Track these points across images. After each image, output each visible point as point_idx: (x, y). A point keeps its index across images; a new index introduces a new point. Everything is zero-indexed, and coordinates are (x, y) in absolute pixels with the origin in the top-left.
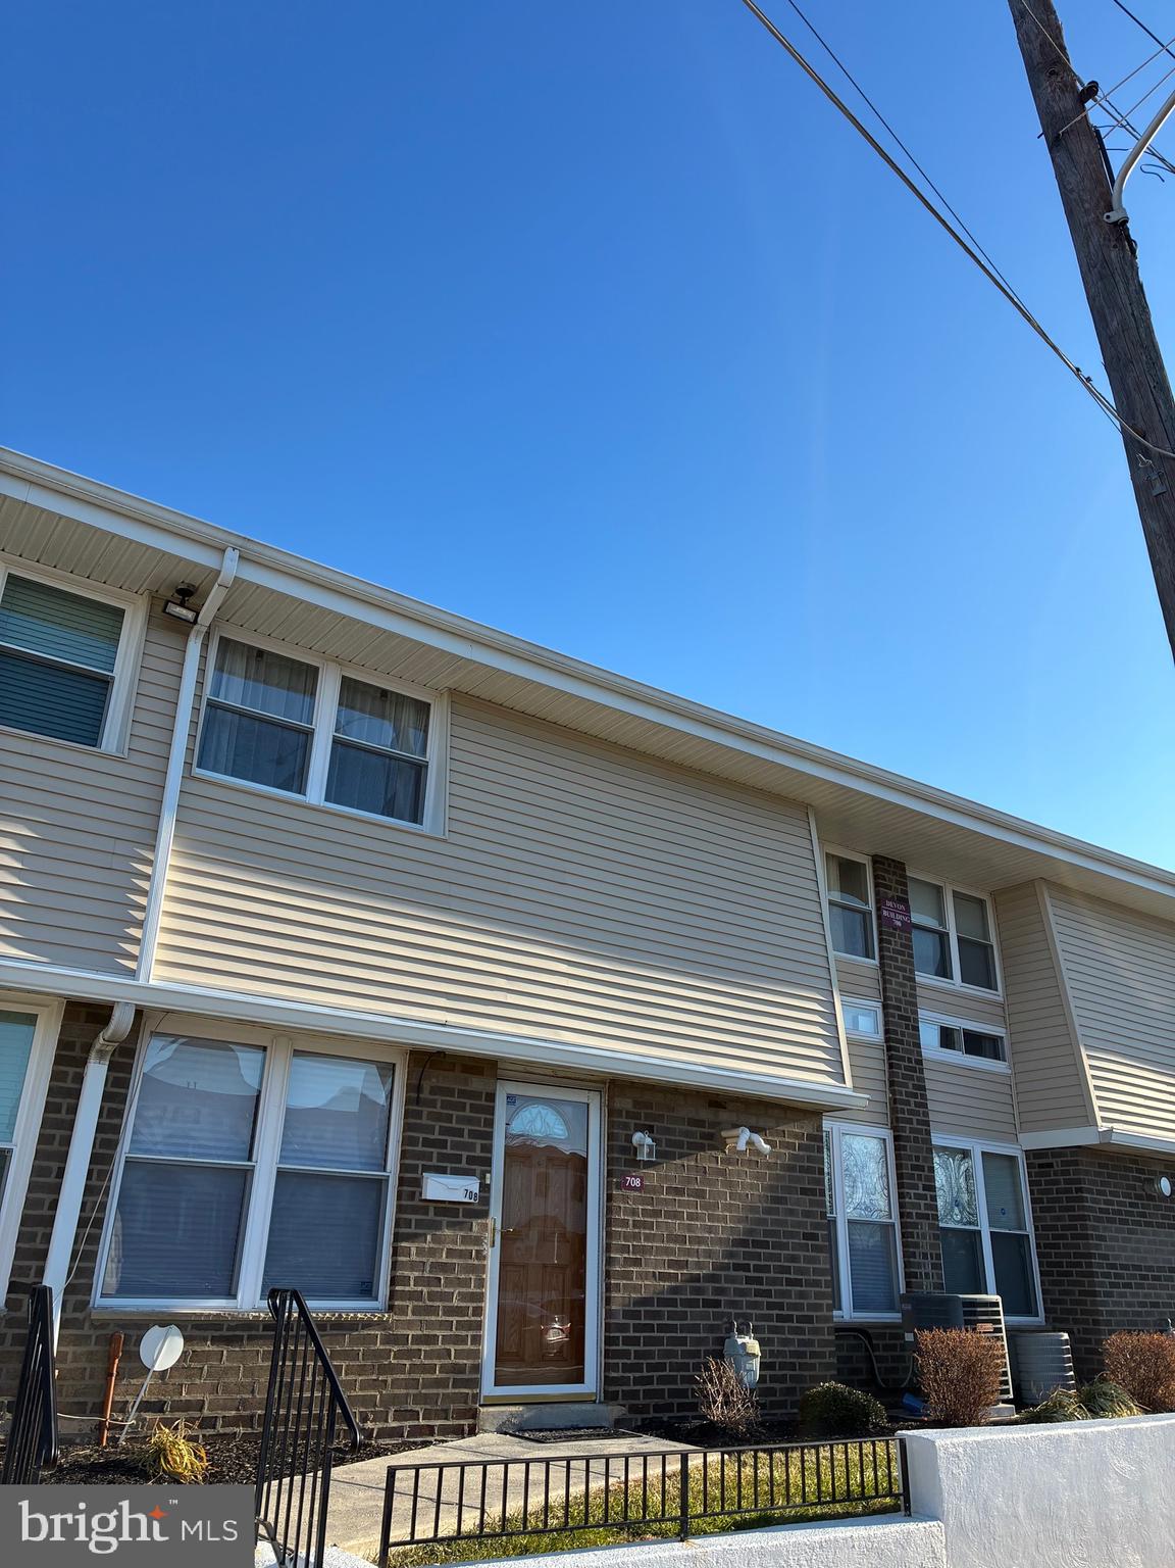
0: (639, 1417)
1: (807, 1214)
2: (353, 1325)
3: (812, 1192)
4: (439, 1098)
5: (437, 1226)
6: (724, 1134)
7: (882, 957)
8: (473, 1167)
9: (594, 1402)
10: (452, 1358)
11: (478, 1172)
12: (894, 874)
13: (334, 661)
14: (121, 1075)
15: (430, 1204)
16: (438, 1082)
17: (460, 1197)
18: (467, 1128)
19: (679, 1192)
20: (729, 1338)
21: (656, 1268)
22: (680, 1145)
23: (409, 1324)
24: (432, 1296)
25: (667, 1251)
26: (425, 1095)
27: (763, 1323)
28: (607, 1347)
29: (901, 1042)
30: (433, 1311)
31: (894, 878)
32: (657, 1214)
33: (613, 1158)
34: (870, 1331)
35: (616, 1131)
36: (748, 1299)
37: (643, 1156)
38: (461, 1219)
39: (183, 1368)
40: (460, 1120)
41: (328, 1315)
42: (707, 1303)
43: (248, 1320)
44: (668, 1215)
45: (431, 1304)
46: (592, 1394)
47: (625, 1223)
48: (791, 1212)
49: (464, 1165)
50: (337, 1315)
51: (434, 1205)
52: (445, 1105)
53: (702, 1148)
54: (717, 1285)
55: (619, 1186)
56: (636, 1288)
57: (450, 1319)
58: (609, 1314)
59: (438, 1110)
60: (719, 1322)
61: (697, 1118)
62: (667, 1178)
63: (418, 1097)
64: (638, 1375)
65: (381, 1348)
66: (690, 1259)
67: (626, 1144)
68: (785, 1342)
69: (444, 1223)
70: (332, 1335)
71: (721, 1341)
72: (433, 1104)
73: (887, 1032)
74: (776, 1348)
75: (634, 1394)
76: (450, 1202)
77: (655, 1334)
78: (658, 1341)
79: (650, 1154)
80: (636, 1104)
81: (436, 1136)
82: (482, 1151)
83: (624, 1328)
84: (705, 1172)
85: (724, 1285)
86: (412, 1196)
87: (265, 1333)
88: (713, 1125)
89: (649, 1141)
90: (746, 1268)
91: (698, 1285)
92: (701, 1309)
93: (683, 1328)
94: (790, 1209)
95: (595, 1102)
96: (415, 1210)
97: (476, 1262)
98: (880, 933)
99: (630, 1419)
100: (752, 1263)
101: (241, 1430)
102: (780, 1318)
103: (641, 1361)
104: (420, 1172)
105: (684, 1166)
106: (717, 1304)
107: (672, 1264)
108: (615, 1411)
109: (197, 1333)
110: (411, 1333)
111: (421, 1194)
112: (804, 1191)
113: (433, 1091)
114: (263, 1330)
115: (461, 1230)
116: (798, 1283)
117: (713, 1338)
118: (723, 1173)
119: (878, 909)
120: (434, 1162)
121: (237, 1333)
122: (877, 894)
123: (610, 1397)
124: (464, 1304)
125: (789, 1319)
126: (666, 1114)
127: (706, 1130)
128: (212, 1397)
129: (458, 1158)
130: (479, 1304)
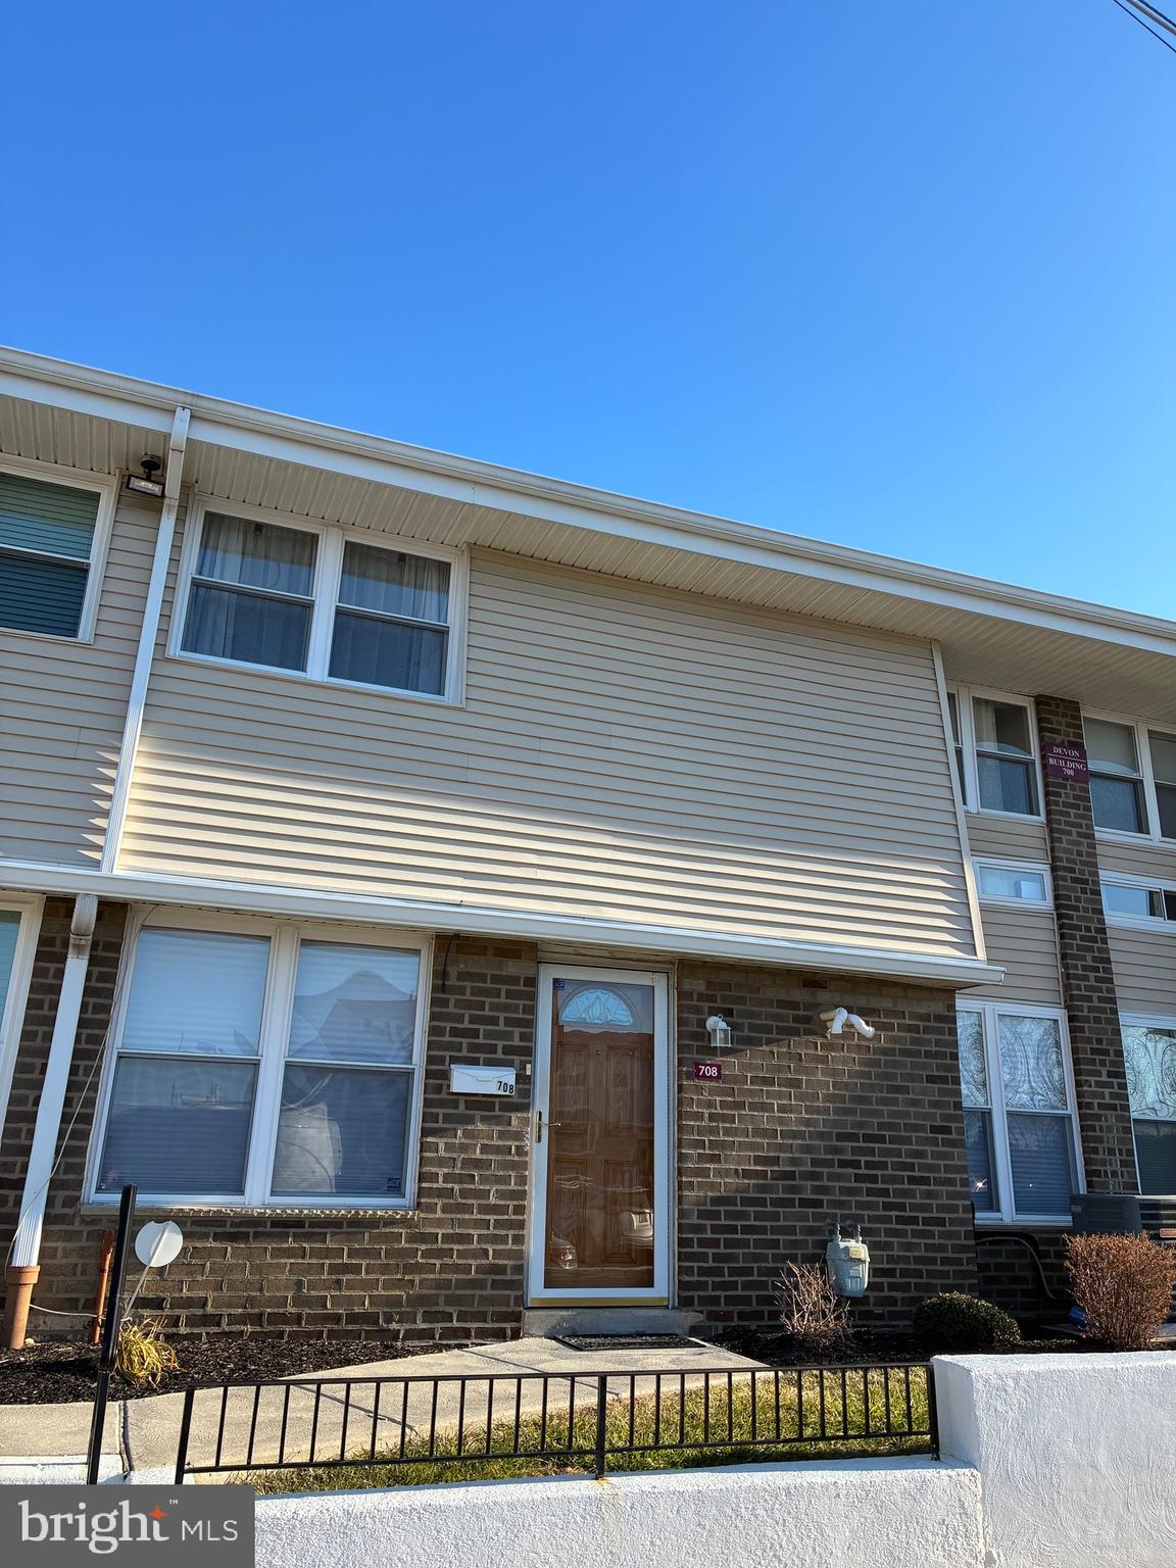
0: (720, 1325)
1: (936, 1104)
2: (373, 1223)
3: (944, 1080)
4: (468, 984)
5: (471, 1120)
6: (823, 1016)
7: (1049, 813)
8: (512, 1057)
9: (667, 1307)
10: (490, 1258)
11: (517, 1063)
12: (1064, 715)
13: (333, 526)
14: (107, 970)
15: (461, 1097)
16: (466, 967)
17: (492, 1089)
18: (502, 1016)
19: (769, 1082)
20: (831, 1241)
21: (739, 1163)
22: (768, 1030)
23: (439, 1223)
24: (464, 1193)
25: (752, 1146)
26: (452, 981)
27: (878, 1225)
28: (681, 1250)
29: (1076, 909)
30: (469, 1209)
31: (1064, 720)
32: (740, 1105)
33: (683, 1045)
34: (1036, 1237)
35: (685, 1015)
36: (858, 1198)
37: (718, 1043)
38: (497, 1113)
39: (183, 1264)
40: (493, 1007)
41: (343, 1212)
42: (804, 1203)
43: (252, 1216)
44: (753, 1106)
45: (464, 1201)
46: (662, 1299)
47: (699, 1116)
48: (915, 1103)
49: (500, 1055)
50: (353, 1212)
51: (465, 1098)
52: (475, 992)
53: (795, 1032)
54: (818, 1183)
55: (689, 1076)
56: (712, 1186)
57: (487, 1217)
58: (682, 1214)
59: (468, 997)
60: (821, 1224)
61: (789, 999)
62: (751, 1067)
63: (444, 984)
64: (718, 1279)
65: (407, 1246)
66: (782, 1155)
67: (699, 1030)
68: (909, 1247)
69: (478, 1117)
70: (349, 1233)
71: (823, 1245)
72: (462, 990)
73: (1056, 897)
74: (895, 1253)
75: (715, 1300)
76: (484, 1095)
77: (739, 1236)
78: (745, 1244)
79: (725, 1040)
80: (709, 984)
81: (466, 1025)
82: (521, 1040)
83: (699, 1229)
84: (800, 1060)
85: (826, 1183)
86: (438, 1089)
87: (273, 1230)
88: (808, 1007)
89: (723, 1025)
90: (856, 1164)
91: (793, 1183)
92: (798, 1209)
93: (774, 1230)
94: (913, 1099)
95: (660, 985)
96: (442, 1104)
97: (516, 1158)
98: (1046, 785)
99: (710, 1327)
100: (863, 1159)
101: (249, 1328)
102: (900, 1221)
103: (722, 1265)
104: (447, 1064)
105: (772, 1053)
106: (818, 1204)
107: (758, 1160)
108: (691, 1317)
109: (196, 1229)
110: (440, 1232)
111: (449, 1086)
112: (931, 1079)
113: (461, 976)
114: (272, 1227)
115: (498, 1124)
116: (925, 1181)
117: (813, 1241)
118: (824, 1060)
119: (1043, 758)
120: (464, 1053)
121: (241, 1230)
122: (1041, 739)
123: (685, 1303)
124: (503, 1203)
125: (913, 1221)
126: (748, 996)
127: (801, 1013)
128: (216, 1294)
129: (492, 1049)
130: (521, 1202)
